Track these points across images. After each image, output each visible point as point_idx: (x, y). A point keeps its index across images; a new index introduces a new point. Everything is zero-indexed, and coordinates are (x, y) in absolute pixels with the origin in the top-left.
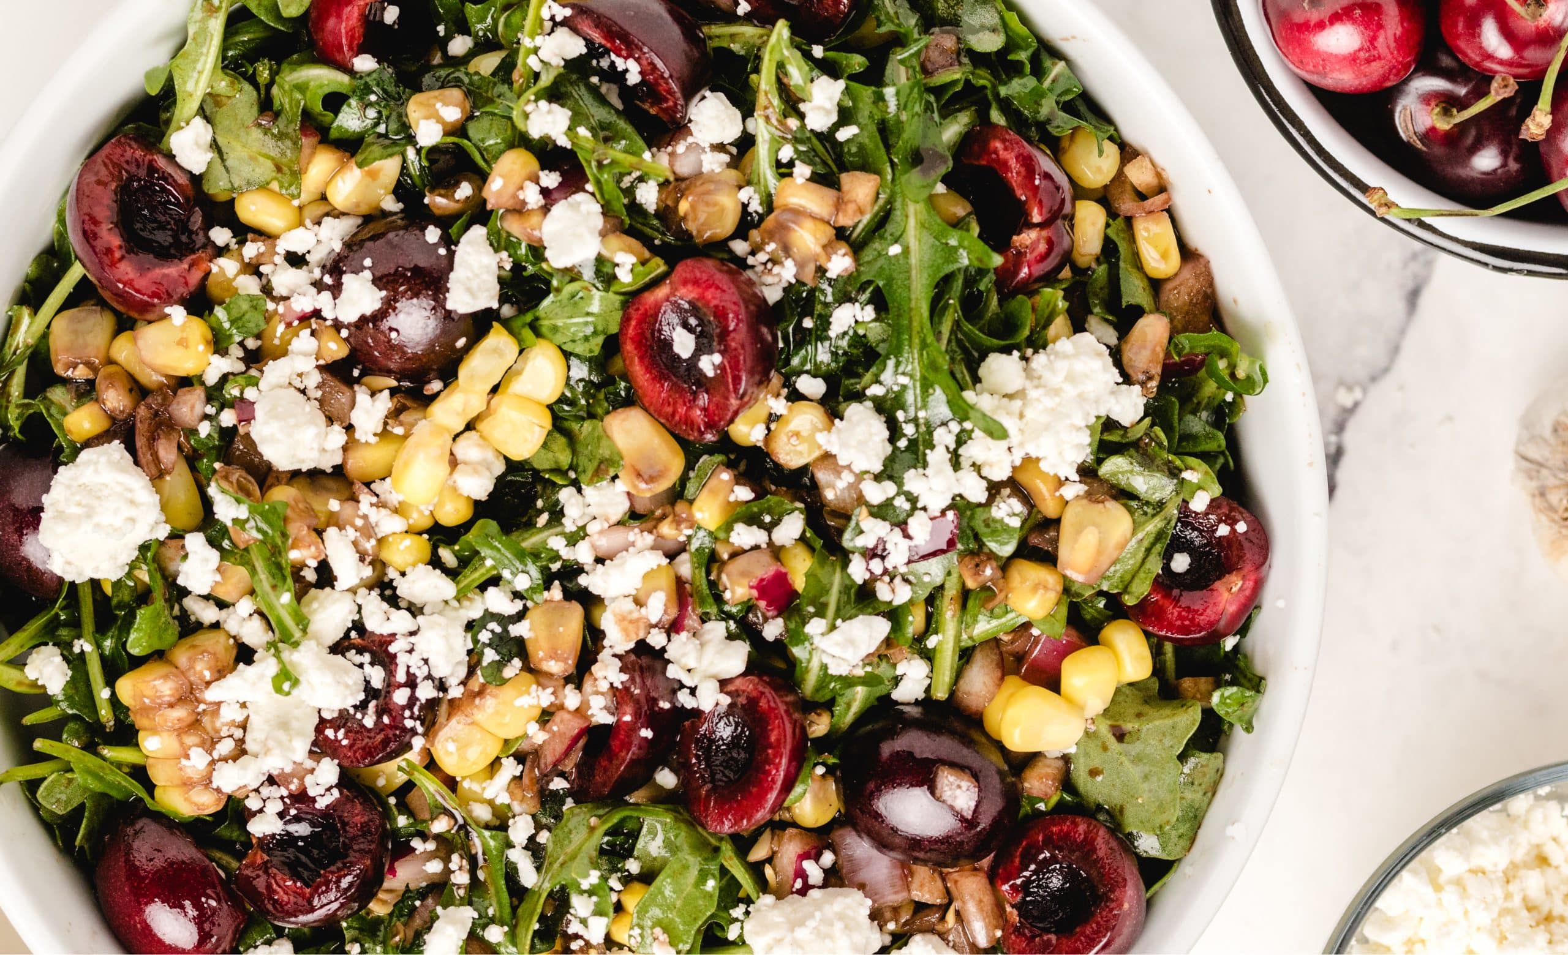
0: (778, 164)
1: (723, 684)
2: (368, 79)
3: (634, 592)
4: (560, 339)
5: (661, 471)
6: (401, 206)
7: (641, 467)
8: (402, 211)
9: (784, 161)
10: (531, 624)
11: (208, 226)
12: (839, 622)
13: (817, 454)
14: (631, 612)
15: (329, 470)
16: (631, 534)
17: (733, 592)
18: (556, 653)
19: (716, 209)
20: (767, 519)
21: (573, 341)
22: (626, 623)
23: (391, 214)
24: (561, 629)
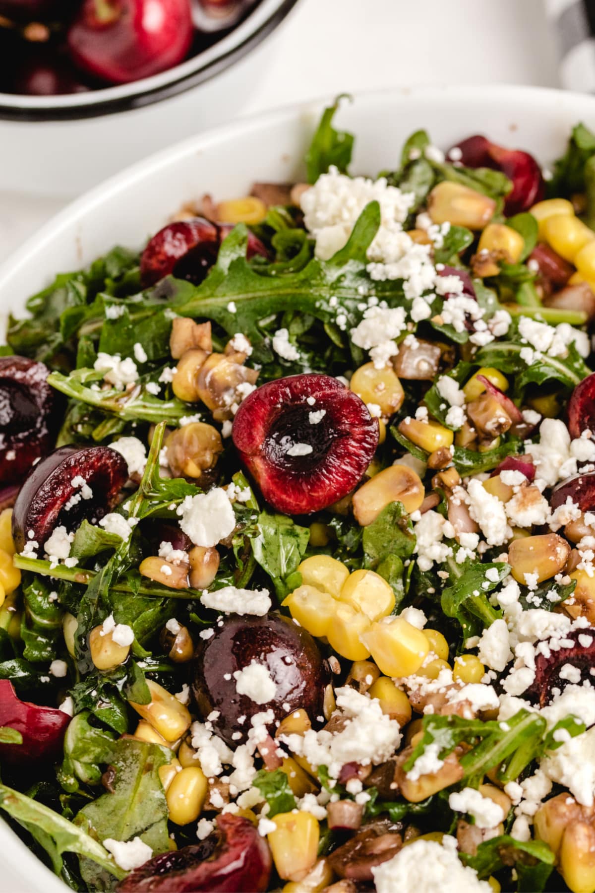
0: (160, 396)
1: (573, 436)
2: (79, 699)
3: (501, 503)
4: (296, 559)
5: (404, 475)
6: (185, 686)
7: (401, 488)
8: (189, 685)
9: (159, 389)
10: (527, 572)
11: (197, 841)
12: (524, 341)
13: (390, 372)
14: (517, 500)
15: (402, 736)
16: (454, 502)
17: (500, 417)
18: (550, 547)
19: (194, 435)
20: (443, 406)
21: (298, 546)
22: (526, 501)
23: (191, 694)
24: (531, 548)
